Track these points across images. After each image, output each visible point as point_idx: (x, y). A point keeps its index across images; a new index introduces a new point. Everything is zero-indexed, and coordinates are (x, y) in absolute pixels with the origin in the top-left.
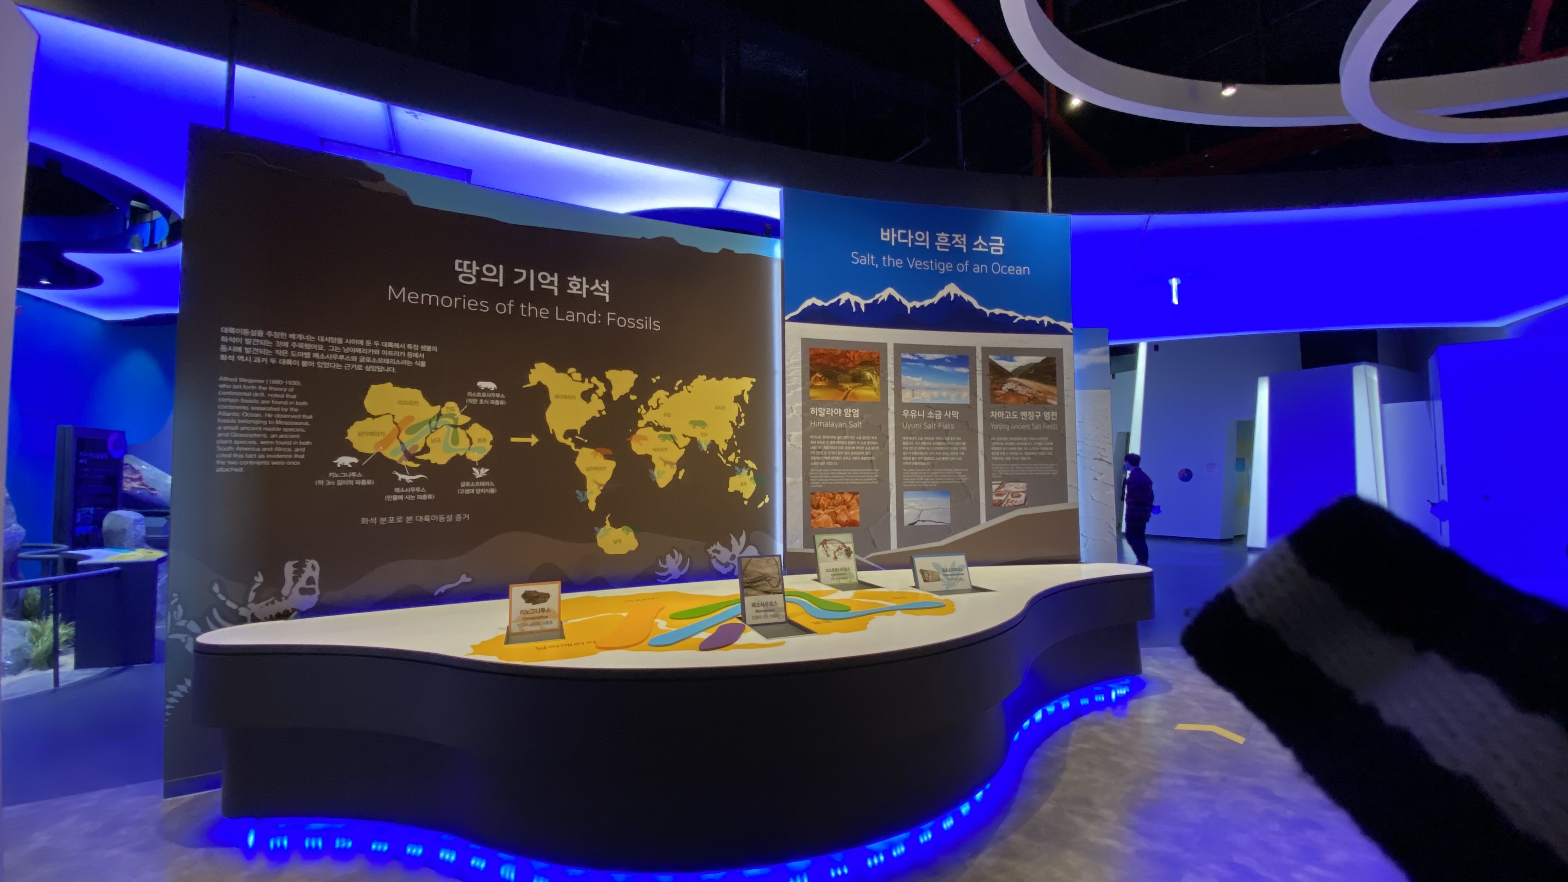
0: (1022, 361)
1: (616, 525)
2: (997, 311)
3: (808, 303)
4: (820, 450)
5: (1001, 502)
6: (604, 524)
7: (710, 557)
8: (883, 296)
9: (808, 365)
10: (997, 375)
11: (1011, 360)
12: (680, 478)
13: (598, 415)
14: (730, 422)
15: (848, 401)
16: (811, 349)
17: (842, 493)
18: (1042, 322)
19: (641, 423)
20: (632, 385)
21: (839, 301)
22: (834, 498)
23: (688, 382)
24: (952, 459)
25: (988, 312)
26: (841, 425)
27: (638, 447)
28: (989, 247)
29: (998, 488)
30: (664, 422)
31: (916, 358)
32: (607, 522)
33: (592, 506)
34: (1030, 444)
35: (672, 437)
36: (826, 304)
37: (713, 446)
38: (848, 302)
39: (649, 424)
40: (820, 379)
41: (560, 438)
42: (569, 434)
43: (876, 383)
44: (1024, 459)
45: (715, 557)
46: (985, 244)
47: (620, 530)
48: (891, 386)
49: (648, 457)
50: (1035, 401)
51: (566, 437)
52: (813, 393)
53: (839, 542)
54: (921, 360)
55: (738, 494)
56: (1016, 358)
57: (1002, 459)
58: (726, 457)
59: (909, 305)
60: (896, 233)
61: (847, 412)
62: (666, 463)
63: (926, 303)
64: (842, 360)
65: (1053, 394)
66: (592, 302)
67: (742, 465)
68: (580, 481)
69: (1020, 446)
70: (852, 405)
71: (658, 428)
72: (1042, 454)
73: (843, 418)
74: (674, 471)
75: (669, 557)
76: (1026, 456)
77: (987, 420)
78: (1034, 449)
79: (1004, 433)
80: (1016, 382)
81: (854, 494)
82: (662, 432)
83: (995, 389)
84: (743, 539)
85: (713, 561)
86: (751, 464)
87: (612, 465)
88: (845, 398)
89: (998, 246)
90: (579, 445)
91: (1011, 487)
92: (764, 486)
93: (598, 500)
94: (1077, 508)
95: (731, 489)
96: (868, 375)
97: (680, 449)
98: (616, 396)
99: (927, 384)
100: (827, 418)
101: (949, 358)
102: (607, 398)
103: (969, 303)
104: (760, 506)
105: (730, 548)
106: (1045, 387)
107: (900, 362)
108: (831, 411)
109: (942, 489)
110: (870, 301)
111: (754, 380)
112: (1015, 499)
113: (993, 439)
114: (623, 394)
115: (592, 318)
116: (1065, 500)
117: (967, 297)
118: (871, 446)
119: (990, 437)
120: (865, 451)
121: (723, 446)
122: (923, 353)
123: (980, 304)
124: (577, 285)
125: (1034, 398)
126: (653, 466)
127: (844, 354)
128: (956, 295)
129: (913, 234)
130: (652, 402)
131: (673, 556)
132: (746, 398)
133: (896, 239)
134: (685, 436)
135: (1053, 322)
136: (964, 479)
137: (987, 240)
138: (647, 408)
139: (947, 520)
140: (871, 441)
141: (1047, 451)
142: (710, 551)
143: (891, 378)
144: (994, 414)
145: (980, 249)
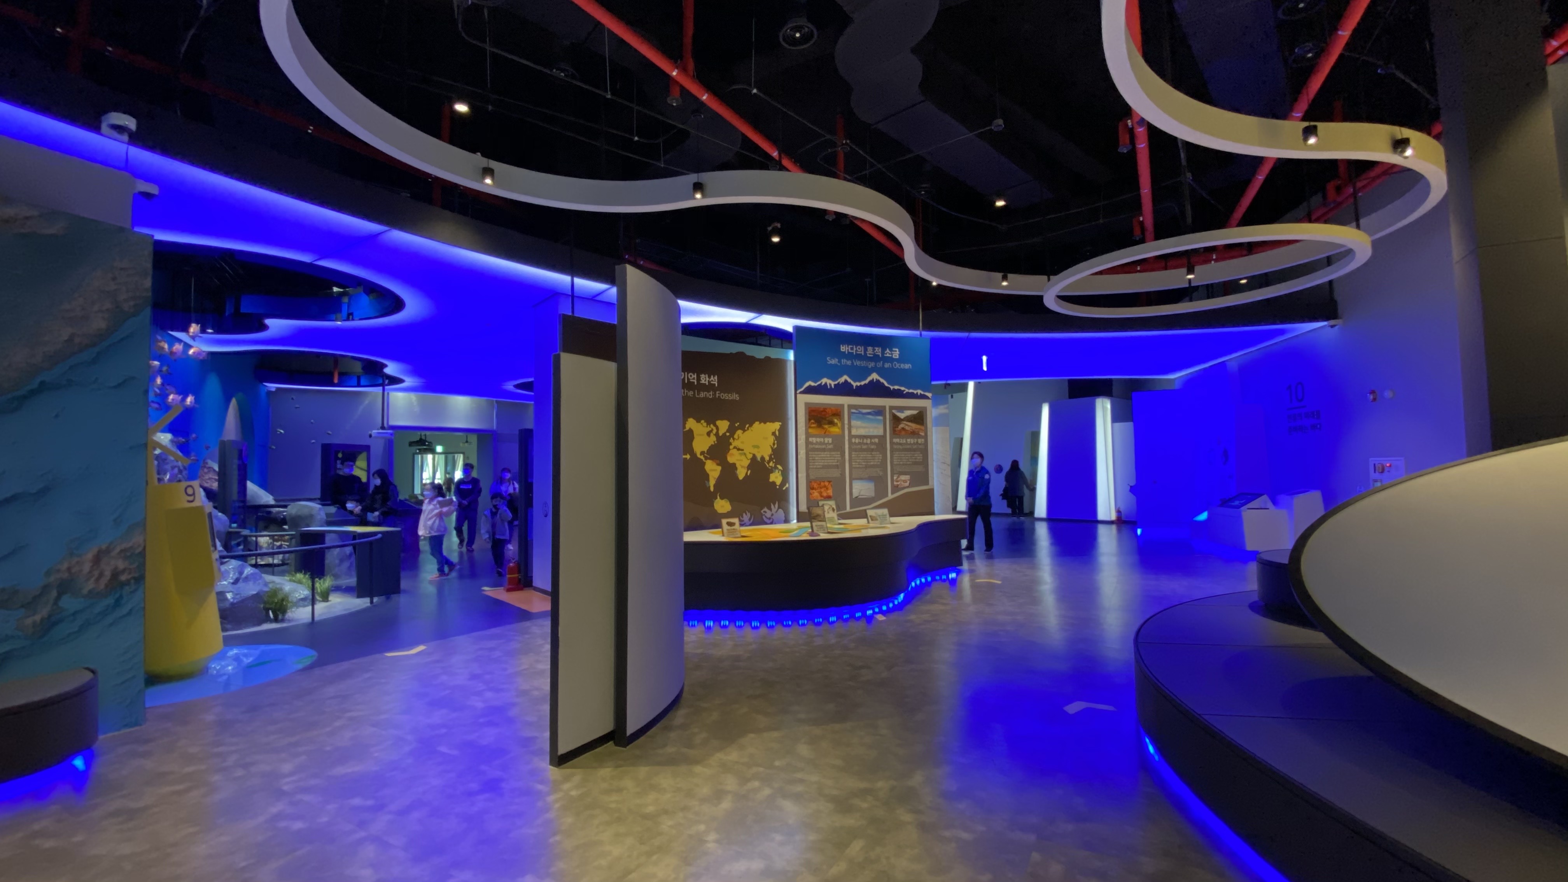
0: (908, 413)
1: (722, 498)
2: (896, 387)
3: (807, 384)
4: (814, 460)
5: (898, 485)
6: (717, 498)
7: (762, 515)
8: (842, 380)
9: (808, 416)
10: (896, 420)
11: (903, 412)
12: (748, 474)
13: (713, 444)
14: (770, 446)
15: (826, 435)
16: (809, 408)
17: (824, 482)
18: (917, 393)
19: (731, 447)
20: (727, 428)
21: (822, 383)
22: (820, 484)
23: (751, 425)
24: (875, 463)
25: (892, 388)
26: (824, 447)
27: (731, 460)
28: (892, 354)
29: (897, 478)
30: (741, 446)
31: (858, 412)
32: (718, 497)
33: (712, 489)
34: (912, 455)
35: (745, 454)
36: (816, 385)
37: (763, 458)
38: (826, 384)
39: (735, 448)
40: (813, 423)
41: (699, 455)
42: (702, 453)
43: (839, 424)
44: (908, 463)
45: (764, 515)
46: (890, 352)
47: (723, 501)
48: (846, 426)
49: (734, 464)
50: (914, 434)
51: (701, 455)
52: (810, 430)
53: (829, 505)
54: (860, 413)
55: (774, 483)
56: (905, 411)
57: (898, 463)
58: (768, 463)
59: (854, 384)
60: (848, 347)
61: (826, 440)
62: (742, 467)
63: (863, 383)
64: (823, 413)
65: (921, 429)
66: (710, 387)
67: (776, 468)
68: (707, 477)
69: (907, 456)
70: (828, 436)
71: (739, 449)
72: (917, 460)
73: (824, 443)
74: (746, 471)
75: (744, 514)
76: (910, 461)
77: (892, 443)
78: (913, 458)
79: (899, 450)
80: (905, 424)
81: (829, 482)
82: (740, 452)
83: (895, 428)
84: (777, 505)
85: (764, 517)
86: (780, 467)
87: (719, 468)
88: (825, 433)
89: (896, 354)
90: (706, 458)
91: (903, 477)
92: (785, 480)
93: (715, 486)
94: (932, 488)
95: (771, 480)
96: (836, 421)
97: (748, 460)
98: (721, 434)
99: (864, 425)
100: (817, 443)
101: (874, 412)
102: (717, 435)
103: (883, 384)
104: (784, 489)
105: (771, 510)
106: (918, 426)
107: (850, 414)
108: (818, 440)
109: (870, 479)
110: (836, 383)
111: (780, 423)
112: (905, 484)
113: (894, 453)
114: (723, 432)
115: (710, 395)
116: (927, 483)
117: (882, 380)
118: (837, 457)
119: (893, 452)
120: (834, 460)
121: (767, 458)
122: (861, 409)
123: (888, 384)
124: (704, 379)
125: (914, 432)
126: (736, 469)
127: (824, 410)
128: (876, 379)
129: (856, 348)
130: (736, 436)
131: (746, 514)
132: (777, 433)
133: (848, 350)
134: (750, 453)
135: (922, 393)
136: (881, 473)
137: (891, 350)
138: (734, 439)
139: (872, 494)
140: (837, 455)
141: (919, 459)
142: (762, 511)
143: (846, 422)
144: (895, 440)
145: (888, 355)
